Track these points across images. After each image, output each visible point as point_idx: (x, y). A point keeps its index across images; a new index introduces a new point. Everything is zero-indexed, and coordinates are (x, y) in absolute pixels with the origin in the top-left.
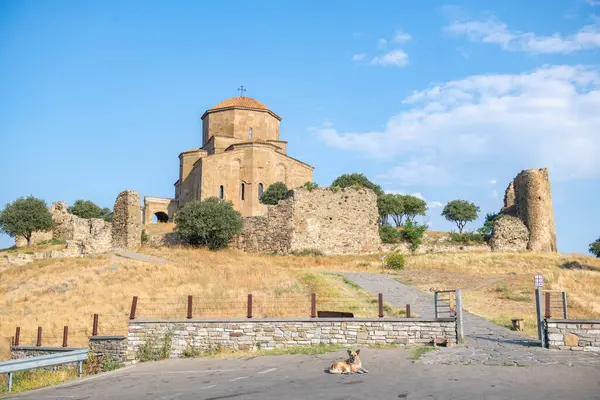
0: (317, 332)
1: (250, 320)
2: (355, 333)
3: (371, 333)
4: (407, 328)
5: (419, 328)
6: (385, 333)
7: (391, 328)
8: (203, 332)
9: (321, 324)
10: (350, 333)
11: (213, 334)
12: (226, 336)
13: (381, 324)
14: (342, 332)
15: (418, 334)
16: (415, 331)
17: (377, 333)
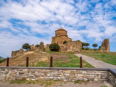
0: (52, 74)
1: (27, 67)
2: (69, 75)
3: (76, 75)
4: (94, 73)
5: (100, 73)
6: (83, 75)
7: (86, 73)
8: (10, 72)
9: (54, 70)
10: (66, 74)
11: (14, 72)
12: (18, 74)
13: (81, 71)
14: (62, 74)
15: (100, 77)
16: (98, 75)
17: (79, 75)
